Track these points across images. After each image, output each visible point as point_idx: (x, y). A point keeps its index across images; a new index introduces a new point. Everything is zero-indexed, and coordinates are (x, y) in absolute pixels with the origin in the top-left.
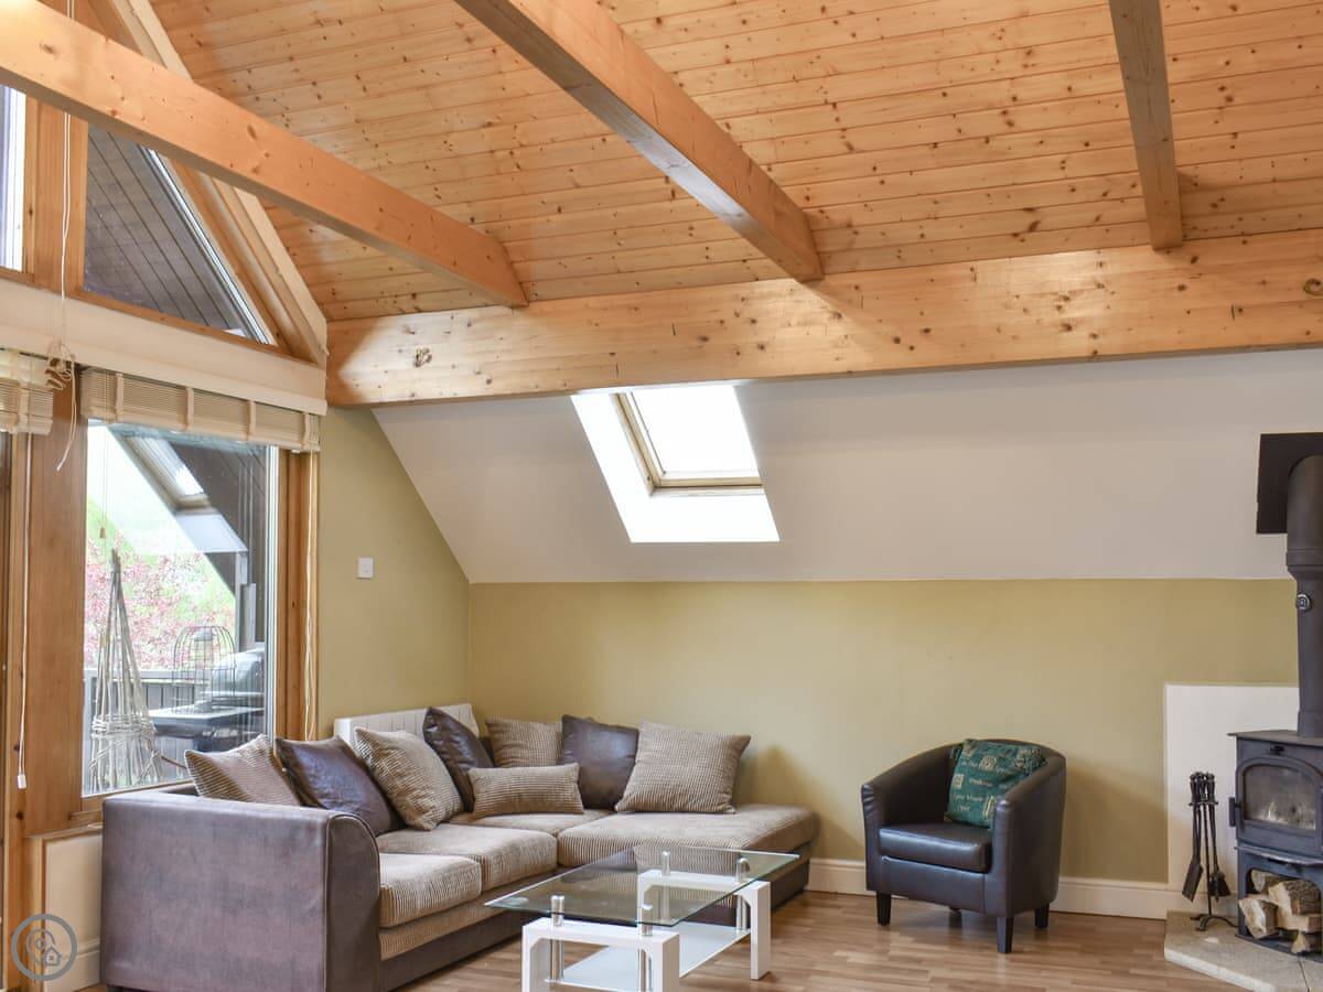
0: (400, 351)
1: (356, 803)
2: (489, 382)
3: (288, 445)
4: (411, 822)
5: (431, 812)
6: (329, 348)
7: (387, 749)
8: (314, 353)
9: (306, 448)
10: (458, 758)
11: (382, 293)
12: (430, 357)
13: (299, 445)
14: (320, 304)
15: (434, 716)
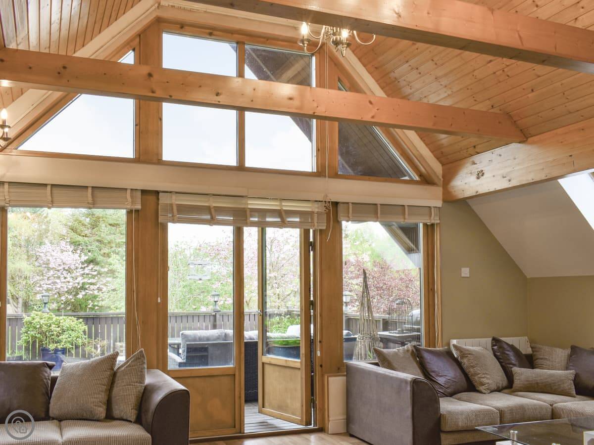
0: (471, 173)
1: (449, 376)
2: (510, 181)
3: (425, 221)
4: (477, 389)
5: (486, 385)
6: (443, 177)
7: (466, 354)
8: (436, 180)
9: (433, 222)
10: (507, 362)
11: (461, 148)
12: (483, 173)
13: (429, 221)
14: (438, 159)
15: (496, 341)
